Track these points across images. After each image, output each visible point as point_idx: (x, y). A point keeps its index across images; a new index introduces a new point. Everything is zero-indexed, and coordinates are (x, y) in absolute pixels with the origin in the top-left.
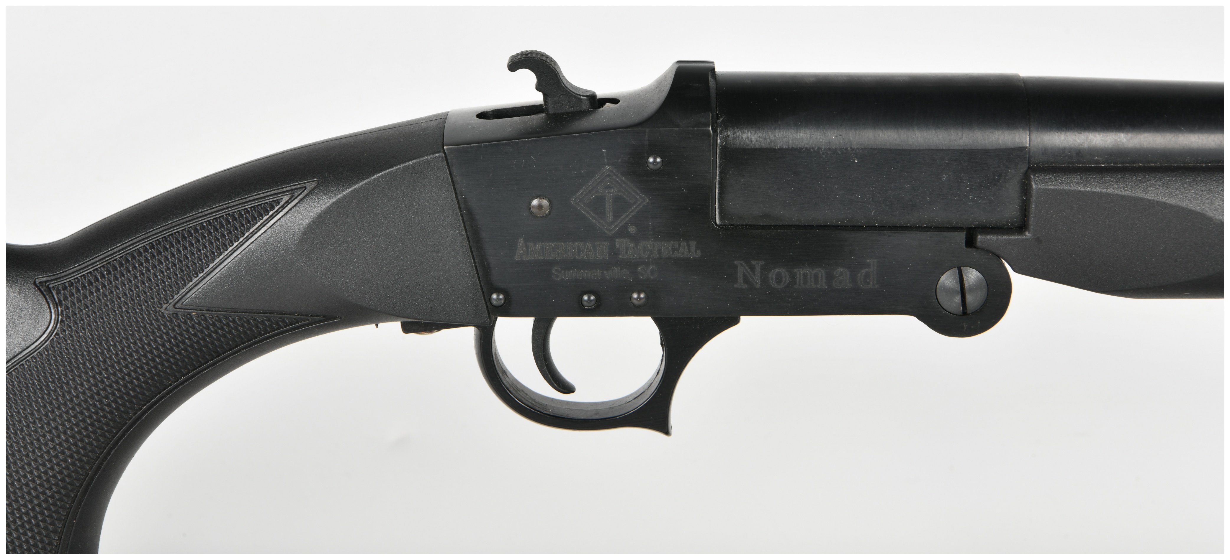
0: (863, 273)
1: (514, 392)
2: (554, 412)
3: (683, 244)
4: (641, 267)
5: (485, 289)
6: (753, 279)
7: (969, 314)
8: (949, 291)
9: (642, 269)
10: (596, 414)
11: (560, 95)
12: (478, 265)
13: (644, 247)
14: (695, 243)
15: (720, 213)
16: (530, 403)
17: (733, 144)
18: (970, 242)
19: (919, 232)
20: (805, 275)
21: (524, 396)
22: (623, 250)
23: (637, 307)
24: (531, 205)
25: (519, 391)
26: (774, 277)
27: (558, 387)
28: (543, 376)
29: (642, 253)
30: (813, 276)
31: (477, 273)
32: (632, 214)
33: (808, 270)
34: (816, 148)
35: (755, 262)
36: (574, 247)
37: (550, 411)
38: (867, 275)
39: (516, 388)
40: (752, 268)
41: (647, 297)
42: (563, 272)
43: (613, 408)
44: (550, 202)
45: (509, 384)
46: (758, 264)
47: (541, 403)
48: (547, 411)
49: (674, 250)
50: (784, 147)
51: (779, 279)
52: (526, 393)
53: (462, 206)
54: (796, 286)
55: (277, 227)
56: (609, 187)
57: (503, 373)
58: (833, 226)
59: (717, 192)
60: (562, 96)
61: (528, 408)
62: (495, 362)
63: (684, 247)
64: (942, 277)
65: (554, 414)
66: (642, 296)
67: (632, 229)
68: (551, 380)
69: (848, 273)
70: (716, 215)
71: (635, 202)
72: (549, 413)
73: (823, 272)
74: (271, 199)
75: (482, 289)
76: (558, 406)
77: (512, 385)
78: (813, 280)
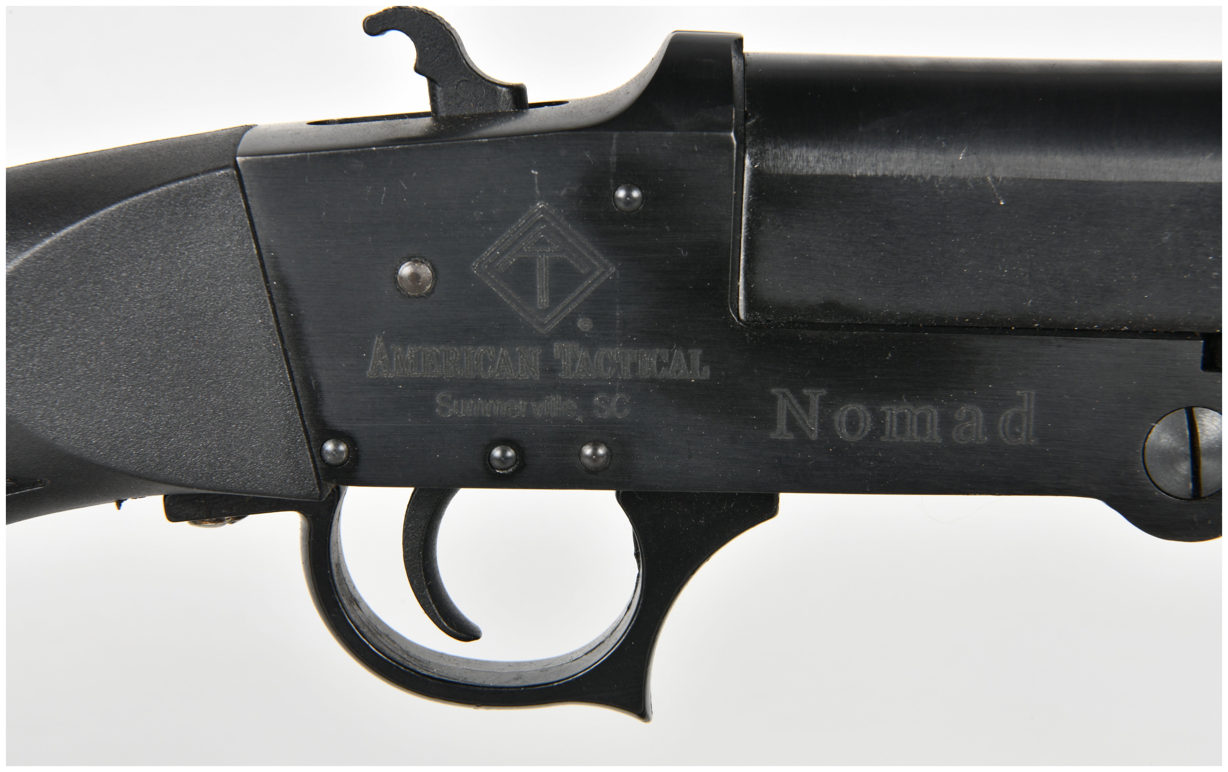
0: (1009, 416)
1: (369, 635)
2: (441, 674)
3: (678, 353)
4: (600, 397)
5: (311, 432)
6: (805, 422)
7: (1204, 498)
8: (1168, 454)
9: (601, 399)
10: (517, 679)
11: (459, 83)
12: (298, 385)
13: (606, 359)
14: (699, 352)
15: (747, 298)
16: (399, 655)
17: (774, 166)
18: (1211, 361)
19: (1115, 340)
20: (902, 418)
21: (387, 644)
22: (568, 363)
23: (590, 471)
24: (397, 273)
25: (380, 634)
26: (844, 419)
27: (449, 628)
28: (423, 606)
29: (602, 370)
30: (915, 419)
31: (298, 400)
32: (585, 295)
33: (906, 408)
34: (928, 177)
35: (810, 391)
36: (477, 356)
37: (435, 672)
38: (1016, 420)
39: (374, 629)
40: (804, 403)
41: (610, 454)
42: (455, 402)
43: (547, 670)
44: (434, 269)
45: (361, 620)
46: (815, 394)
47: (419, 659)
48: (429, 671)
49: (660, 364)
50: (869, 174)
51: (853, 424)
52: (393, 638)
53: (270, 272)
54: (883, 439)
56: (542, 243)
57: (351, 601)
58: (955, 327)
59: (742, 257)
60: (461, 84)
61: (394, 663)
62: (336, 578)
63: (680, 360)
64: (1157, 425)
65: (441, 676)
66: (601, 451)
67: (584, 324)
68: (436, 614)
69: (981, 414)
70: (740, 302)
71: (590, 273)
72: (431, 674)
73: (936, 412)
75: (306, 431)
76: (450, 665)
77: (367, 624)
78: (915, 427)
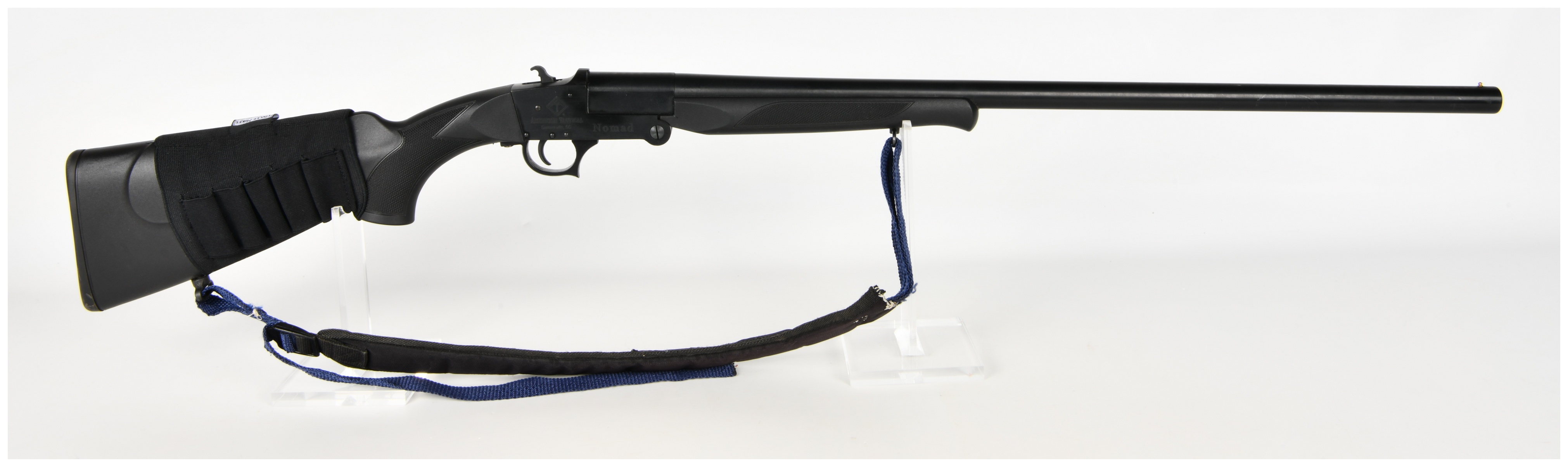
1: (534, 165)
3: (579, 119)
5: (524, 132)
8: (653, 132)
9: (567, 125)
10: (558, 171)
11: (545, 78)
12: (522, 124)
13: (567, 119)
14: (582, 118)
16: (539, 169)
17: (593, 91)
18: (659, 119)
19: (644, 115)
21: (537, 167)
22: (561, 120)
23: (567, 137)
27: (547, 164)
28: (543, 160)
31: (522, 127)
42: (544, 127)
43: (562, 170)
46: (603, 124)
47: (542, 169)
49: (576, 120)
55: (465, 114)
56: (557, 103)
57: (531, 159)
58: (620, 114)
59: (588, 104)
62: (528, 156)
66: (568, 133)
67: (563, 114)
70: (588, 111)
72: (544, 171)
74: (462, 107)
76: (546, 169)
